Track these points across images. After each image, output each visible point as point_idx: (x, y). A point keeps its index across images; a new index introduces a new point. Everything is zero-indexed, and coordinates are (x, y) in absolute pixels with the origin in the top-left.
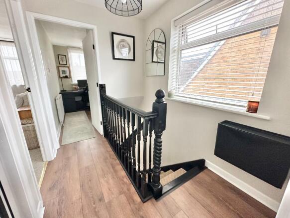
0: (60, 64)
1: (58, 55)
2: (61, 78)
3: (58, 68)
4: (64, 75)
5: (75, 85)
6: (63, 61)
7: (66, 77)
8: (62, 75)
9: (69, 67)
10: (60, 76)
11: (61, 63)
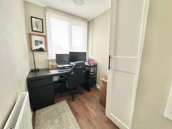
0: (32, 31)
1: (32, 17)
2: (33, 51)
3: (30, 36)
4: (38, 47)
5: (52, 61)
6: (37, 27)
7: (41, 50)
8: (35, 47)
9: (45, 37)
10: (31, 48)
11: (35, 29)
